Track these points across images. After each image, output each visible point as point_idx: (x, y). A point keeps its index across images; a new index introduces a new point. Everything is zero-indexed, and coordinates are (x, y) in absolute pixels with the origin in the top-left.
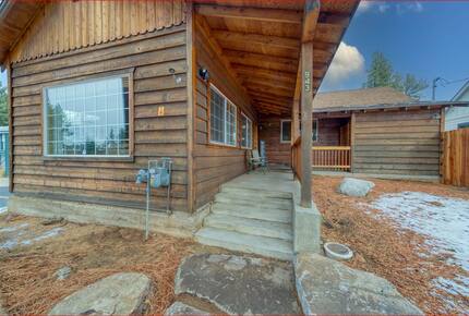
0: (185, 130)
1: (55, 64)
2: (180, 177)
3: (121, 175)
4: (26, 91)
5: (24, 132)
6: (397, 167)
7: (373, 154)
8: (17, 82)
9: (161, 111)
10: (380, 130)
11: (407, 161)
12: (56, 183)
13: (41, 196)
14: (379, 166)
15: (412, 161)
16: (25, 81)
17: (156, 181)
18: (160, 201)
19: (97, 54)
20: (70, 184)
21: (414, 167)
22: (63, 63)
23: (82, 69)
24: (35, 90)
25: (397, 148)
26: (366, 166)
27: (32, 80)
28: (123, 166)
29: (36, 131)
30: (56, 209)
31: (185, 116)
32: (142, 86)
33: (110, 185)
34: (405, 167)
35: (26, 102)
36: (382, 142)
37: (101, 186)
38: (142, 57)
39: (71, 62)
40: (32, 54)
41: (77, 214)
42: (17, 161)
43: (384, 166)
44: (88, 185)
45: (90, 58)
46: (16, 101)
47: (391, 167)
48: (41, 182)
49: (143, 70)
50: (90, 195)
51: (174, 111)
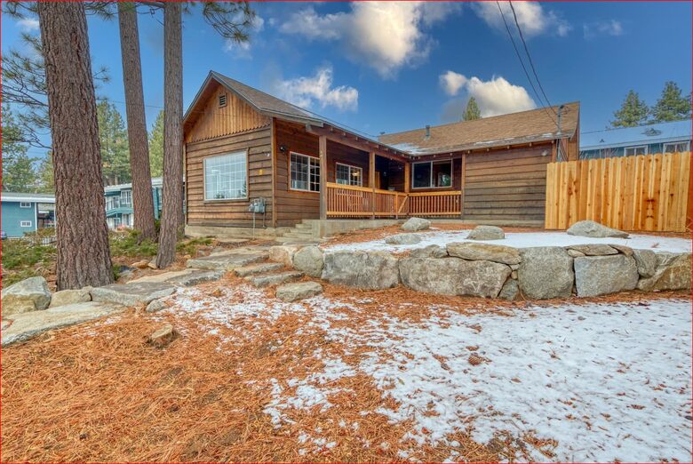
0: (270, 183)
1: (210, 144)
2: (269, 209)
3: (243, 209)
4: (194, 160)
5: (194, 186)
6: (508, 212)
7: (484, 198)
8: (190, 155)
9: (261, 172)
10: (491, 171)
11: (517, 204)
12: (211, 216)
13: (203, 225)
14: (488, 211)
15: (523, 204)
16: (194, 154)
17: (257, 209)
18: (261, 222)
19: (231, 139)
20: (218, 216)
21: (524, 212)
22: (214, 143)
23: (224, 148)
24: (199, 160)
25: (506, 191)
26: (476, 212)
27: (198, 154)
28: (244, 204)
29: (199, 186)
30: (212, 232)
31: (270, 175)
32: (252, 158)
33: (238, 215)
34: (515, 212)
35: (194, 167)
36: (493, 185)
37: (234, 216)
38: (253, 142)
39: (218, 144)
40: (198, 138)
41: (222, 233)
42: (190, 204)
43: (495, 211)
44: (227, 216)
45: (227, 142)
46: (189, 166)
47: (501, 212)
48: (203, 217)
49: (252, 149)
50: (228, 222)
51: (267, 172)
